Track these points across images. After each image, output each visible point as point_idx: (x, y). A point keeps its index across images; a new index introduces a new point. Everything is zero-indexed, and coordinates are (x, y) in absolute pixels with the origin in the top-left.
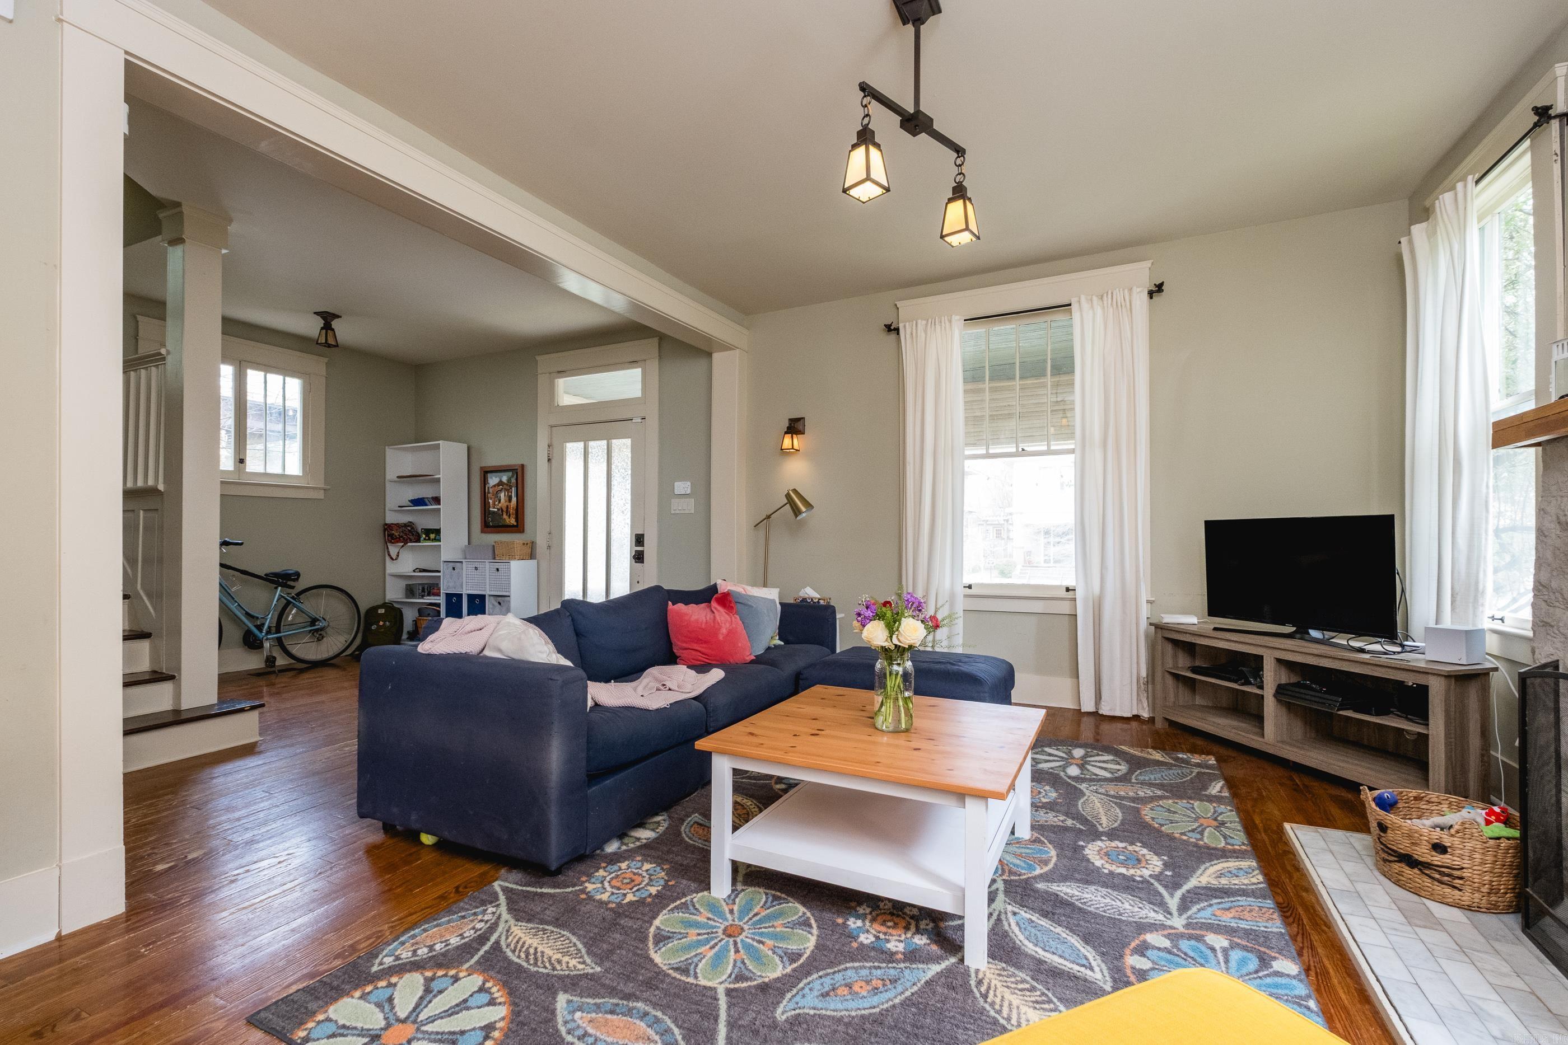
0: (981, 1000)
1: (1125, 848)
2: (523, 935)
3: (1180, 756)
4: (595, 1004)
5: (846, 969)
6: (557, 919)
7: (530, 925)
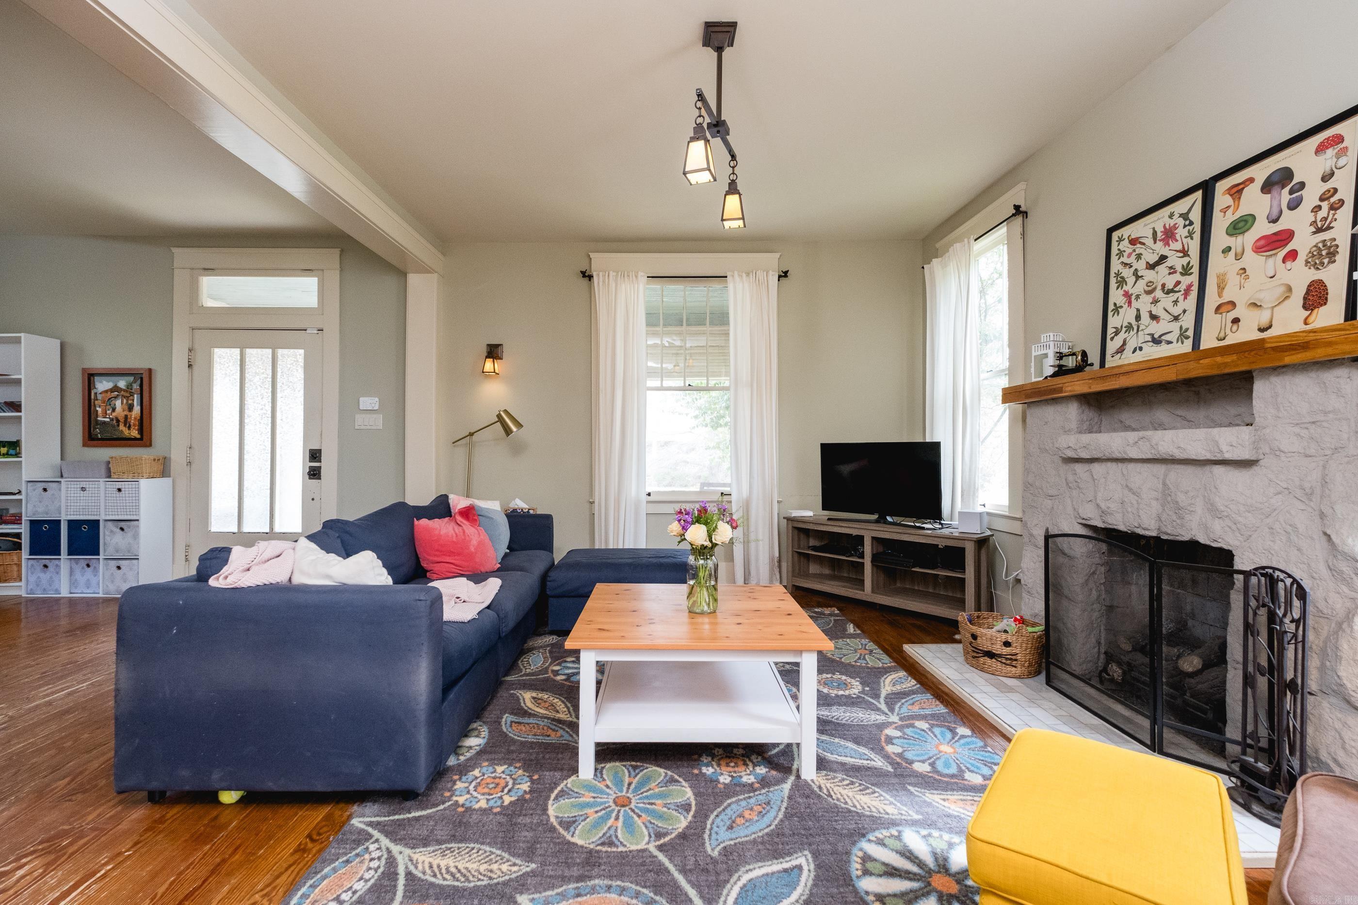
0: (829, 799)
1: (832, 677)
2: (431, 860)
3: (816, 610)
4: (558, 894)
5: (729, 805)
6: (454, 836)
7: (431, 849)
